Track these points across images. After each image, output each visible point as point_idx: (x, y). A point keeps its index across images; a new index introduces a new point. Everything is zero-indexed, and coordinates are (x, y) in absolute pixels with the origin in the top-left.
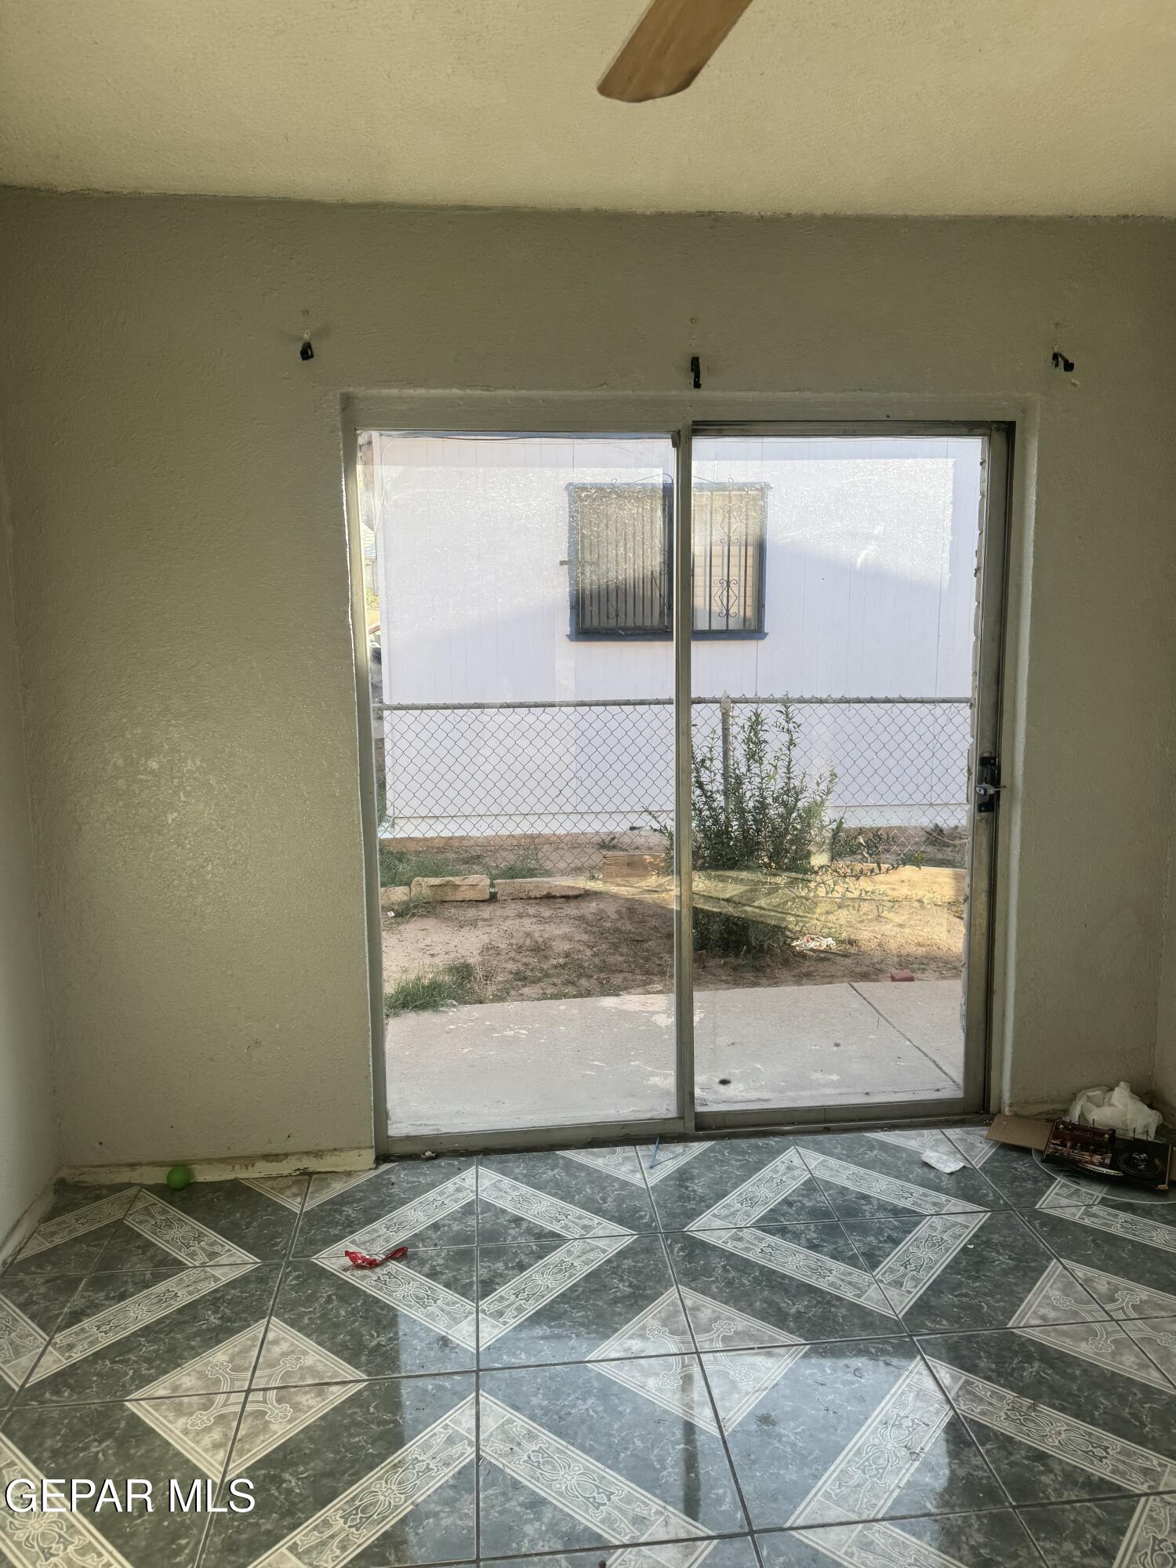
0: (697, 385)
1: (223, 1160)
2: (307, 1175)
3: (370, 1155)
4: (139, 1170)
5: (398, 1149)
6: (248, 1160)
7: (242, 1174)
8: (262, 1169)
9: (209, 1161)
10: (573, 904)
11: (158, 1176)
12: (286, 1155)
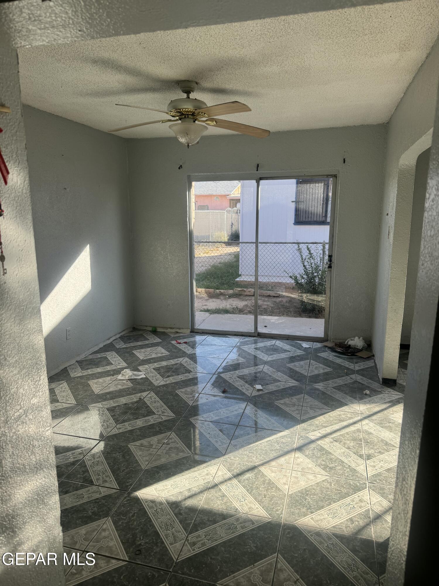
0: (257, 170)
1: (162, 327)
2: (177, 332)
3: (189, 331)
4: (148, 327)
5: (195, 331)
6: (167, 328)
7: (165, 331)
8: (169, 330)
9: (160, 327)
10: (275, 298)
11: (150, 329)
12: (174, 328)
